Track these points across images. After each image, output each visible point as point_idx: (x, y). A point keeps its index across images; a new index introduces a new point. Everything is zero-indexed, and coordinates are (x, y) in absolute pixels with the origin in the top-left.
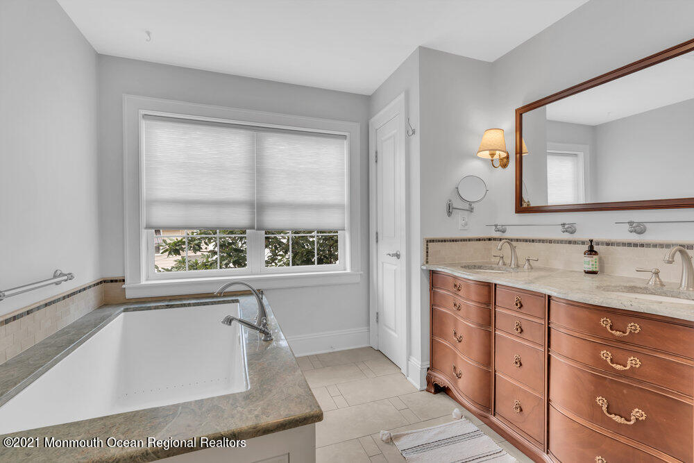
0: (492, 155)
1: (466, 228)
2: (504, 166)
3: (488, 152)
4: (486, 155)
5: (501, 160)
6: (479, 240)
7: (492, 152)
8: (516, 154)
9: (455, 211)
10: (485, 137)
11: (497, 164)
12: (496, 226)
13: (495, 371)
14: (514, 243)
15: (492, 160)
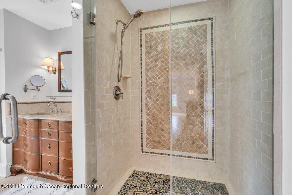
0: (49, 68)
1: (36, 97)
2: (55, 73)
3: (47, 67)
4: (46, 67)
5: (53, 71)
6: (43, 102)
7: (48, 67)
8: (58, 69)
9: (28, 90)
10: (45, 60)
11: (51, 72)
12: (51, 97)
13: (41, 154)
14: (56, 104)
15: (48, 70)
